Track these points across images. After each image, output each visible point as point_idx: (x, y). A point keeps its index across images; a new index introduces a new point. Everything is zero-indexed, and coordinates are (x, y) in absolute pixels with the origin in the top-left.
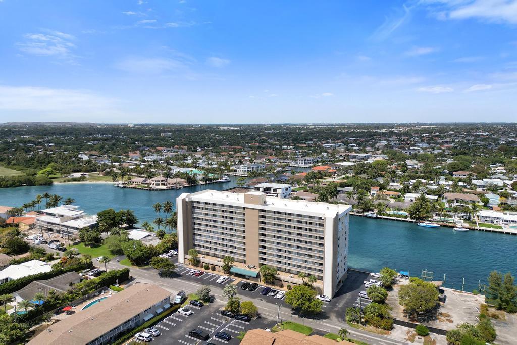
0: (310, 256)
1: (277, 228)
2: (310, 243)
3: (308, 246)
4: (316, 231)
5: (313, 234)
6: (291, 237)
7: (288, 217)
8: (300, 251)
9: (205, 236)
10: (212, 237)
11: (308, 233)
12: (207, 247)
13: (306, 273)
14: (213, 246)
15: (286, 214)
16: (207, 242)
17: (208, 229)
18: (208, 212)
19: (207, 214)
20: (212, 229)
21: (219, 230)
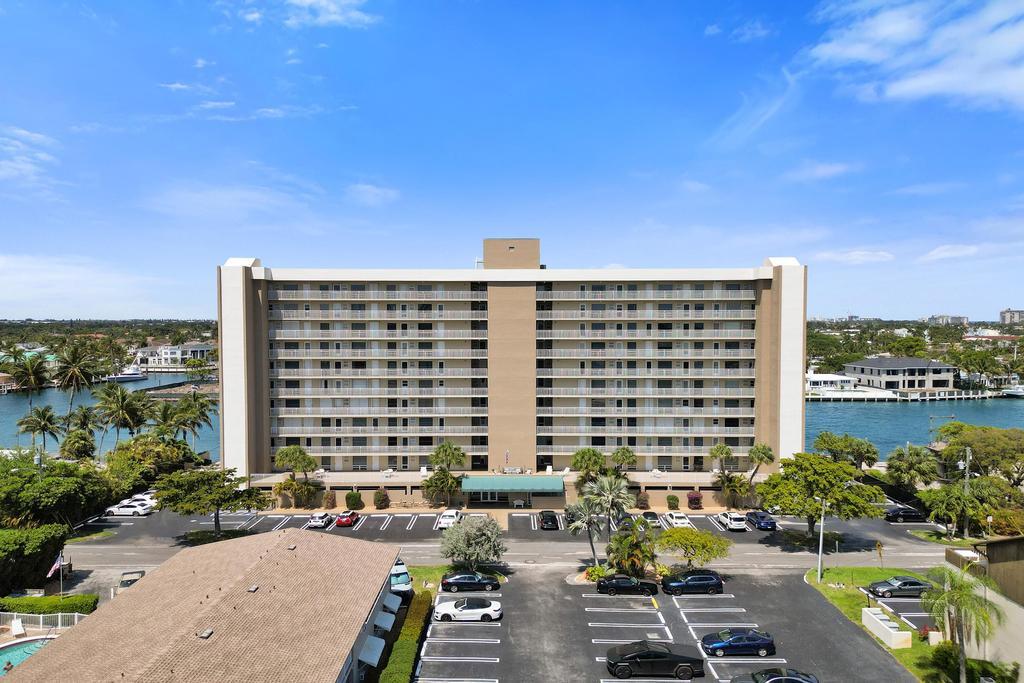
0: (699, 403)
1: (590, 335)
2: (699, 364)
3: (692, 374)
4: (717, 325)
5: (706, 335)
6: (638, 354)
7: (626, 296)
8: (665, 393)
9: (316, 402)
10: (346, 402)
11: (692, 335)
12: (326, 441)
13: (686, 459)
14: (347, 431)
15: (620, 285)
16: (326, 422)
17: (332, 374)
18: (333, 315)
19: (325, 326)
20: (347, 373)
21: (374, 372)
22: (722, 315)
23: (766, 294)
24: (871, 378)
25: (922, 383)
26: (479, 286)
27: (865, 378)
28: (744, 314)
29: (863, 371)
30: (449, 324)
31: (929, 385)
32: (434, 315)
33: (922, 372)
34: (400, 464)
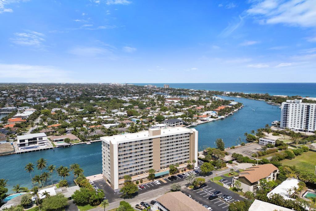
1: (167, 145)
3: (180, 149)
5: (182, 142)
6: (173, 147)
7: (172, 138)
8: (177, 153)
9: (123, 166)
10: (128, 165)
11: (180, 142)
12: (125, 173)
14: (129, 170)
15: (171, 136)
16: (125, 169)
17: (126, 160)
18: (126, 149)
19: (125, 151)
20: (128, 159)
21: (133, 158)
22: (185, 139)
23: (192, 135)
24: (170, 124)
25: (178, 124)
26: (150, 139)
27: (168, 124)
28: (188, 138)
29: (168, 123)
30: (146, 147)
31: (179, 124)
32: (143, 146)
33: (178, 122)
34: (138, 174)
